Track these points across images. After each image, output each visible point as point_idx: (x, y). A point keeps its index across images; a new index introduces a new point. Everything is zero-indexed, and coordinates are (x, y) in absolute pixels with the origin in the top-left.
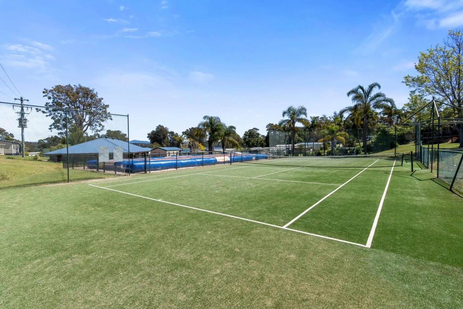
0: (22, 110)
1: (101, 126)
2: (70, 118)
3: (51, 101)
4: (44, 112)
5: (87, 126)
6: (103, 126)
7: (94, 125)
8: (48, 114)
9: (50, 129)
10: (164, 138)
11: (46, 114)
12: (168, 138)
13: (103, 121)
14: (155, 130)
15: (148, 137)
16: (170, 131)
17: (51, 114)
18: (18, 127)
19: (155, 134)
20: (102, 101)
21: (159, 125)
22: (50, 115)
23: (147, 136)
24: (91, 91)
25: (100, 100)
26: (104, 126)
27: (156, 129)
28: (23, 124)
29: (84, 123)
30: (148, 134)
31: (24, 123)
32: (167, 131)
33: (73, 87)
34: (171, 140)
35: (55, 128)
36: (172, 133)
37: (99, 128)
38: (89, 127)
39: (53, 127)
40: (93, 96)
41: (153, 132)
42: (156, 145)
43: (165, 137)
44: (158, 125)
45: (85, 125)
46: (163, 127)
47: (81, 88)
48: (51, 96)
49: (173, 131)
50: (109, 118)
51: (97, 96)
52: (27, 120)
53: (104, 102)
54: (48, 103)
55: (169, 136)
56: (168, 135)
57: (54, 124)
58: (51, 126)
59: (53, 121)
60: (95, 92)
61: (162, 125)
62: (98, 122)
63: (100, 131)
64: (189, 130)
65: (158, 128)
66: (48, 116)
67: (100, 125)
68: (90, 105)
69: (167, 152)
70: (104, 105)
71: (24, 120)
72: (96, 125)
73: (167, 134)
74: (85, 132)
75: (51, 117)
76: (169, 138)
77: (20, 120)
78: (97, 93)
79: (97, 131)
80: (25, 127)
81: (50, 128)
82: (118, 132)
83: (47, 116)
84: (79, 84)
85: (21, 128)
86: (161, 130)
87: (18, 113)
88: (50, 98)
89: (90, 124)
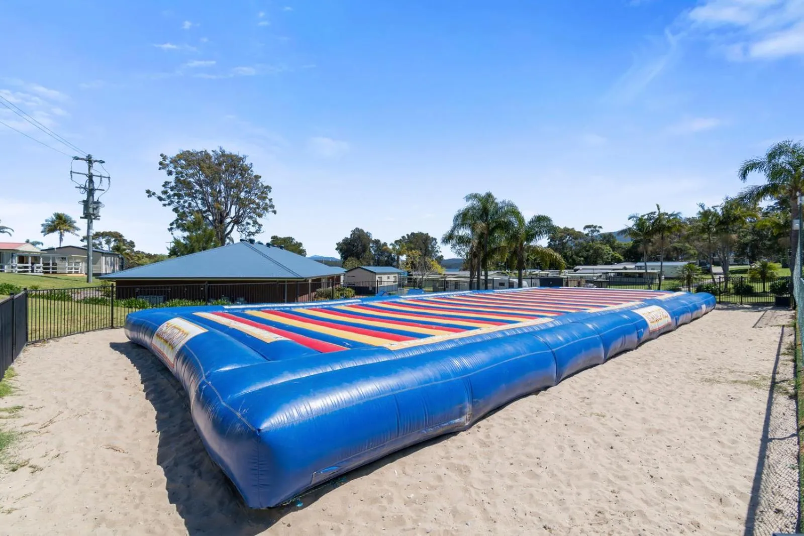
0: (91, 181)
1: (257, 226)
2: (204, 210)
3: (172, 179)
4: (160, 199)
5: (232, 224)
6: (260, 226)
7: (244, 223)
8: (167, 202)
9: (171, 229)
10: (364, 250)
11: (164, 202)
12: (370, 252)
13: (260, 216)
14: (349, 237)
15: (336, 249)
16: (373, 239)
17: (172, 202)
18: (81, 218)
19: (349, 244)
20: (260, 180)
21: (356, 229)
22: (169, 204)
23: (336, 246)
24: (241, 159)
25: (257, 177)
26: (262, 225)
27: (351, 235)
28: (91, 211)
29: (228, 220)
30: (337, 244)
31: (94, 209)
32: (368, 239)
33: (211, 154)
34: (375, 255)
35: (178, 227)
36: (377, 242)
37: (253, 229)
38: (236, 227)
39: (175, 226)
40: (245, 170)
41: (345, 240)
42: (352, 262)
43: (365, 248)
44: (353, 229)
45: (229, 223)
46: (362, 231)
47: (223, 154)
48: (173, 170)
49: (379, 239)
50: (270, 210)
51: (251, 171)
52: (100, 205)
53: (264, 181)
54: (169, 183)
55: (372, 247)
56: (371, 245)
57: (177, 220)
58: (172, 224)
59: (175, 216)
60: (247, 162)
61: (360, 228)
62: (251, 218)
63: (253, 234)
64: (406, 237)
65: (354, 233)
66: (167, 206)
67: (255, 223)
68: (237, 186)
69: (377, 276)
70: (262, 185)
71: (95, 203)
72: (248, 224)
73: (369, 244)
74: (229, 236)
75: (171, 207)
76: (373, 251)
77: (86, 203)
78: (251, 164)
79: (249, 235)
80: (94, 219)
81: (169, 227)
82: (290, 239)
83: (165, 205)
84: (221, 148)
85: (86, 220)
86: (359, 237)
87: (80, 188)
88: (170, 173)
89: (237, 221)
